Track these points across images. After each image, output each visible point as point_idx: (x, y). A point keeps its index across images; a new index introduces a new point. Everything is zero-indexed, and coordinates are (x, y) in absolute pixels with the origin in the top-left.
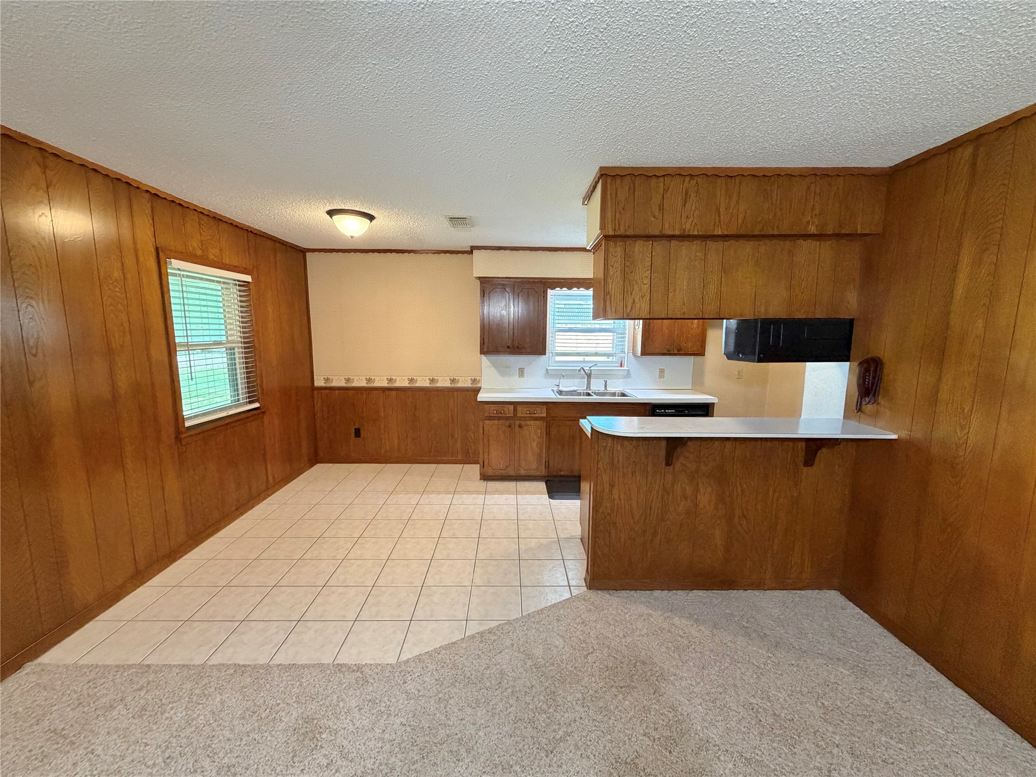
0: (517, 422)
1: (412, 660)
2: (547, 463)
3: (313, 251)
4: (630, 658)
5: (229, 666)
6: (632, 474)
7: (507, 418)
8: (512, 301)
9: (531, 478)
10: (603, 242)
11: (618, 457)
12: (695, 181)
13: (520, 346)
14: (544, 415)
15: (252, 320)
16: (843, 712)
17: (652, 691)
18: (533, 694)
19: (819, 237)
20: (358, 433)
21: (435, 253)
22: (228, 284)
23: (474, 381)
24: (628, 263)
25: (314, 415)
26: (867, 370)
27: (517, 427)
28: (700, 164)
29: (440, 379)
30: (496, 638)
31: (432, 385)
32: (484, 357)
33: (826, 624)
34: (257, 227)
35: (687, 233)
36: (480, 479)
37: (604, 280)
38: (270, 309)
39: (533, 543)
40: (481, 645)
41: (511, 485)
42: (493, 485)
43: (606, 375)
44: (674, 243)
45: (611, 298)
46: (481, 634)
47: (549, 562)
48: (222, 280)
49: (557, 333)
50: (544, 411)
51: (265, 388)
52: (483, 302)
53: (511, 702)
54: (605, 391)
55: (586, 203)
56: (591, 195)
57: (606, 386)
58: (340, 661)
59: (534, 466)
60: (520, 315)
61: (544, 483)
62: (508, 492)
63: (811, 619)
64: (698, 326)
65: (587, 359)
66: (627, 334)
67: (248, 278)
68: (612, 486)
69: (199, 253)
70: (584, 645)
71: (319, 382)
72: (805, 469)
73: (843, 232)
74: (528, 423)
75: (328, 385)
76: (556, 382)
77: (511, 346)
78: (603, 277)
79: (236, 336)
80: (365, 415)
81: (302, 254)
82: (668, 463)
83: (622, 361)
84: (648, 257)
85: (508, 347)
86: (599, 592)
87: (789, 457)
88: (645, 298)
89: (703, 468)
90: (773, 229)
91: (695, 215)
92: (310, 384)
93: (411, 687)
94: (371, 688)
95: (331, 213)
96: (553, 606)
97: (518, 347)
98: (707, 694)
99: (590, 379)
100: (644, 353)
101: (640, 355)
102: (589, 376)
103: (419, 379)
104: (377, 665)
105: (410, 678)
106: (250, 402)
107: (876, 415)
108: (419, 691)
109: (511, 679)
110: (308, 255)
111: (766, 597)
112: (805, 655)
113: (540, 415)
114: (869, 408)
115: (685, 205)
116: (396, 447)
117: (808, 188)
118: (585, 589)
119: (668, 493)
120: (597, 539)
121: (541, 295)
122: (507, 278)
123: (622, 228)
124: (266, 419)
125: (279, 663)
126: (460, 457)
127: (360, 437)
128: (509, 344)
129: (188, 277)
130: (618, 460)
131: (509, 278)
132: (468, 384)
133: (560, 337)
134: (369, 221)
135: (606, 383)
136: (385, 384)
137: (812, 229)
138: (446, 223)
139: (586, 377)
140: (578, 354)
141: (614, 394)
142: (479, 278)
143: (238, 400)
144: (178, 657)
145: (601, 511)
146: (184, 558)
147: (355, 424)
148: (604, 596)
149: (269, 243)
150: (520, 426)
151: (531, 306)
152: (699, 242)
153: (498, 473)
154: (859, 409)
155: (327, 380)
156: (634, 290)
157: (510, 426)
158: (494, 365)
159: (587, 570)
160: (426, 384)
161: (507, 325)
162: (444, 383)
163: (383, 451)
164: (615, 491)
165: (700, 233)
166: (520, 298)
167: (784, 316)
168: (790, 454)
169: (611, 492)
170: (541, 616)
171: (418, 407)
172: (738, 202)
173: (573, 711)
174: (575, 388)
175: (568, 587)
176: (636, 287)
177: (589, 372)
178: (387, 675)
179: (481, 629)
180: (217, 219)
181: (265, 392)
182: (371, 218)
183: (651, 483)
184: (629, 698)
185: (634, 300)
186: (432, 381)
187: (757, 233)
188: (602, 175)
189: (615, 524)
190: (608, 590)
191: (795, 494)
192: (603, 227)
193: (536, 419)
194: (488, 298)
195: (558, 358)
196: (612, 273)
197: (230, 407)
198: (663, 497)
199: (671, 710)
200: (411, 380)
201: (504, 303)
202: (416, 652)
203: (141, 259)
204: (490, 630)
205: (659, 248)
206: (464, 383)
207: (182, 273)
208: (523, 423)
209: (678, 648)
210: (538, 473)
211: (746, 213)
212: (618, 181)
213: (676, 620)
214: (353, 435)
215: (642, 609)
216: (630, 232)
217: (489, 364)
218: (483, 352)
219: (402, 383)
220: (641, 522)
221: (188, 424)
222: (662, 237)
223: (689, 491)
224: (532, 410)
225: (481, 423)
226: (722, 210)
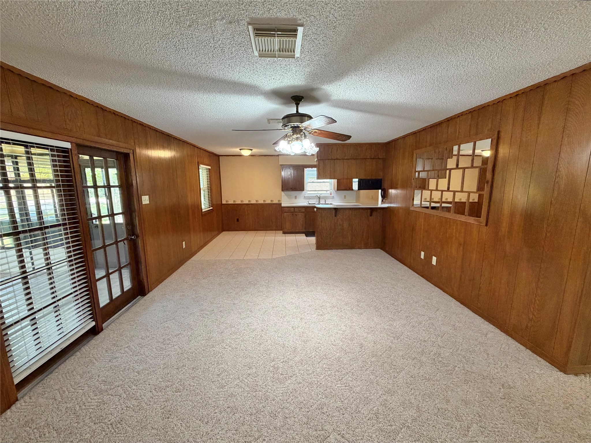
0: (295, 214)
1: (277, 258)
2: (305, 228)
3: (222, 156)
6: (327, 219)
7: (291, 212)
8: (292, 172)
9: (300, 233)
12: (339, 146)
15: (210, 181)
19: (370, 159)
20: (238, 220)
21: (265, 156)
23: (279, 201)
24: (324, 164)
25: (223, 214)
26: (382, 191)
29: (267, 200)
32: (282, 193)
33: (376, 255)
35: (338, 158)
36: (283, 234)
38: (213, 177)
41: (294, 235)
42: (287, 235)
43: (325, 198)
44: (335, 160)
45: (320, 174)
50: (304, 209)
57: (325, 202)
59: (301, 229)
60: (295, 177)
61: (304, 234)
65: (319, 192)
66: (333, 183)
67: (210, 167)
68: (321, 222)
69: (203, 161)
71: (224, 202)
72: (370, 217)
73: (376, 158)
74: (299, 213)
75: (227, 203)
76: (308, 200)
80: (240, 214)
82: (335, 216)
83: (331, 193)
84: (329, 164)
85: (291, 189)
86: (319, 251)
88: (329, 174)
89: (344, 217)
90: (359, 157)
91: (340, 155)
92: (220, 203)
95: (240, 149)
96: (307, 252)
97: (295, 188)
99: (320, 199)
100: (338, 190)
101: (336, 190)
103: (260, 200)
110: (220, 157)
114: (385, 200)
115: (337, 151)
116: (251, 224)
118: (315, 250)
119: (336, 224)
120: (318, 236)
121: (302, 171)
123: (322, 157)
124: (213, 213)
126: (274, 228)
127: (239, 222)
128: (292, 187)
130: (323, 216)
131: (291, 165)
133: (309, 185)
136: (247, 202)
137: (368, 157)
140: (315, 191)
142: (281, 165)
145: (319, 229)
147: (237, 217)
148: (321, 251)
153: (288, 231)
154: (383, 201)
155: (227, 201)
157: (293, 215)
158: (287, 196)
160: (262, 202)
161: (291, 181)
163: (247, 226)
164: (322, 224)
165: (341, 158)
166: (295, 171)
167: (364, 178)
168: (366, 213)
170: (304, 253)
171: (259, 210)
174: (315, 203)
175: (311, 250)
177: (319, 197)
179: (290, 255)
181: (213, 204)
182: (251, 150)
183: (331, 221)
185: (326, 175)
186: (264, 201)
187: (355, 158)
188: (317, 145)
189: (322, 232)
191: (368, 224)
192: (317, 157)
193: (302, 212)
194: (284, 172)
195: (308, 192)
198: (334, 225)
200: (257, 201)
201: (289, 173)
203: (196, 164)
205: (332, 161)
206: (276, 202)
208: (297, 214)
210: (302, 231)
211: (352, 154)
212: (321, 146)
214: (236, 220)
215: (329, 252)
216: (324, 158)
217: (284, 194)
218: (282, 190)
219: (253, 202)
220: (329, 231)
221: (203, 211)
222: (332, 159)
223: (341, 223)
224: (300, 209)
225: (283, 214)
226: (346, 153)
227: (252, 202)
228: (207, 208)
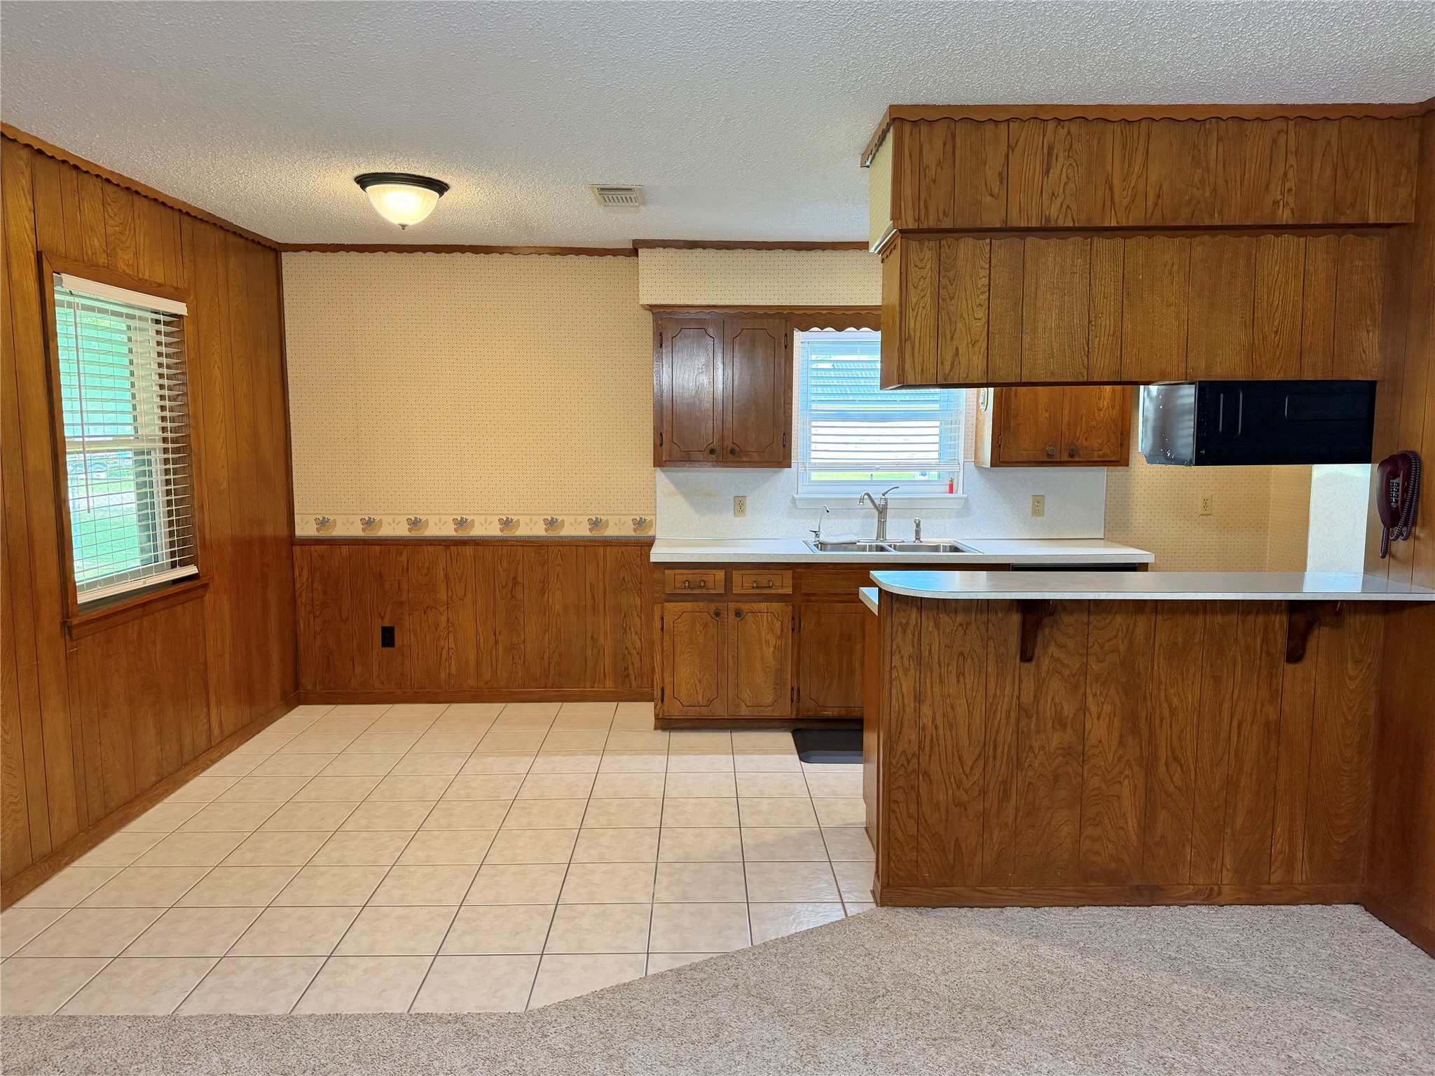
0: (732, 606)
1: (554, 1006)
2: (795, 693)
3: (297, 248)
4: (953, 1001)
5: (220, 1018)
6: (958, 679)
7: (711, 598)
8: (720, 355)
9: (762, 724)
10: (898, 241)
11: (930, 645)
12: (1066, 130)
13: (737, 449)
14: (789, 591)
15: (185, 394)
16: (1322, 1066)
17: (989, 1043)
18: (777, 1048)
19: (1298, 229)
20: (388, 637)
21: (556, 254)
22: (146, 319)
23: (639, 524)
24: (946, 279)
25: (294, 600)
26: (1393, 475)
27: (732, 616)
28: (1073, 101)
29: (567, 520)
30: (705, 976)
31: (551, 534)
32: (660, 474)
33: (1324, 954)
34: (199, 205)
35: (1053, 224)
36: (656, 728)
37: (901, 312)
38: (217, 372)
39: (770, 836)
40: (678, 987)
41: (722, 738)
42: (680, 738)
43: (918, 510)
44: (1031, 241)
45: (913, 348)
46: (678, 972)
47: (802, 865)
48: (137, 313)
49: (814, 424)
50: (789, 581)
51: (208, 537)
52: (660, 358)
53: (737, 1058)
54: (917, 543)
55: (868, 163)
56: (877, 150)
57: (918, 533)
58: (420, 1007)
59: (768, 698)
60: (736, 383)
61: (790, 734)
62: (717, 751)
63: (1299, 946)
64: (1113, 400)
65: (878, 476)
66: (963, 422)
67: (180, 308)
68: (919, 699)
69: (102, 259)
70: (869, 985)
71: (305, 528)
72: (1289, 667)
73: (1342, 220)
74: (756, 606)
75: (325, 534)
76: (813, 524)
77: (718, 449)
78: (897, 303)
79: (152, 426)
80: (404, 598)
81: (271, 256)
82: (1026, 656)
83: (952, 481)
84: (982, 268)
85: (712, 451)
86: (900, 910)
87: (1259, 645)
88: (978, 345)
89: (1095, 666)
90: (1212, 216)
91: (1067, 192)
92: (284, 532)
93: (555, 1041)
94: (485, 1044)
95: (364, 181)
96: (811, 931)
97: (732, 452)
98: (1087, 1046)
99: (885, 518)
100: (999, 460)
101: (988, 466)
102: (882, 511)
103: (523, 520)
104: (489, 1016)
105: (553, 1030)
106: (183, 563)
107: (1411, 562)
108: (572, 1047)
109: (737, 1030)
110: (286, 257)
111: (1219, 916)
112: (1275, 995)
113: (781, 591)
114: (1400, 546)
115: (1048, 172)
116: (472, 664)
117: (1274, 141)
118: (874, 906)
119: (1029, 716)
120: (894, 806)
121: (779, 343)
122: (709, 306)
123: (932, 216)
124: (209, 597)
125: (310, 1013)
127: (394, 646)
128: (714, 445)
129: (86, 308)
130: (930, 653)
131: (714, 307)
132: (627, 531)
133: (820, 431)
134: (437, 195)
135: (918, 525)
136: (448, 531)
137: (1285, 217)
138: (590, 198)
139: (876, 513)
140: (859, 466)
141: (936, 548)
142: (651, 308)
143: (156, 559)
144: (121, 1006)
145: (900, 750)
146: (74, 864)
147: (382, 618)
148: (909, 916)
149: (216, 237)
150: (738, 614)
151: (760, 363)
152: (1079, 239)
153: (692, 713)
154: (1386, 552)
155: (323, 523)
156: (958, 330)
157: (717, 614)
158: (680, 487)
159: (877, 872)
160: (537, 530)
161: (708, 405)
162: (575, 527)
163: (443, 675)
164: (926, 710)
165: (1077, 225)
166: (736, 349)
167: (1241, 375)
168: (1259, 640)
169: (917, 711)
170: (789, 945)
171: (520, 579)
172: (1145, 164)
173: (847, 1069)
174: (853, 538)
175: (840, 906)
176: (960, 325)
177: (883, 502)
178: (511, 1027)
179: (677, 965)
180: (131, 191)
181: (208, 543)
182: (440, 188)
183: (995, 695)
184: (948, 1052)
185: (957, 349)
186: (551, 524)
187: (1182, 223)
188: (894, 119)
189: (926, 774)
190: (918, 907)
191: (1273, 716)
192: (896, 215)
193: (771, 598)
194: (670, 349)
195: (815, 476)
196: (914, 300)
197: (135, 574)
198: (1018, 721)
199: (1020, 1067)
200: (506, 523)
201: (703, 360)
202: (559, 997)
203: (15, 275)
204: (692, 966)
205: (1003, 249)
206: (619, 527)
207: (77, 300)
208: (745, 607)
209: (1042, 988)
210: (777, 714)
211: (1161, 186)
212: (924, 128)
213: (1043, 950)
215: (983, 935)
216: (947, 223)
217: (672, 488)
218: (659, 462)
219: (486, 527)
220: (978, 772)
221: (82, 598)
222: (1007, 230)
223: (1068, 710)
224: (763, 580)
225: (657, 608)
226: (1116, 182)
227: (478, 531)
228: (160, 569)
